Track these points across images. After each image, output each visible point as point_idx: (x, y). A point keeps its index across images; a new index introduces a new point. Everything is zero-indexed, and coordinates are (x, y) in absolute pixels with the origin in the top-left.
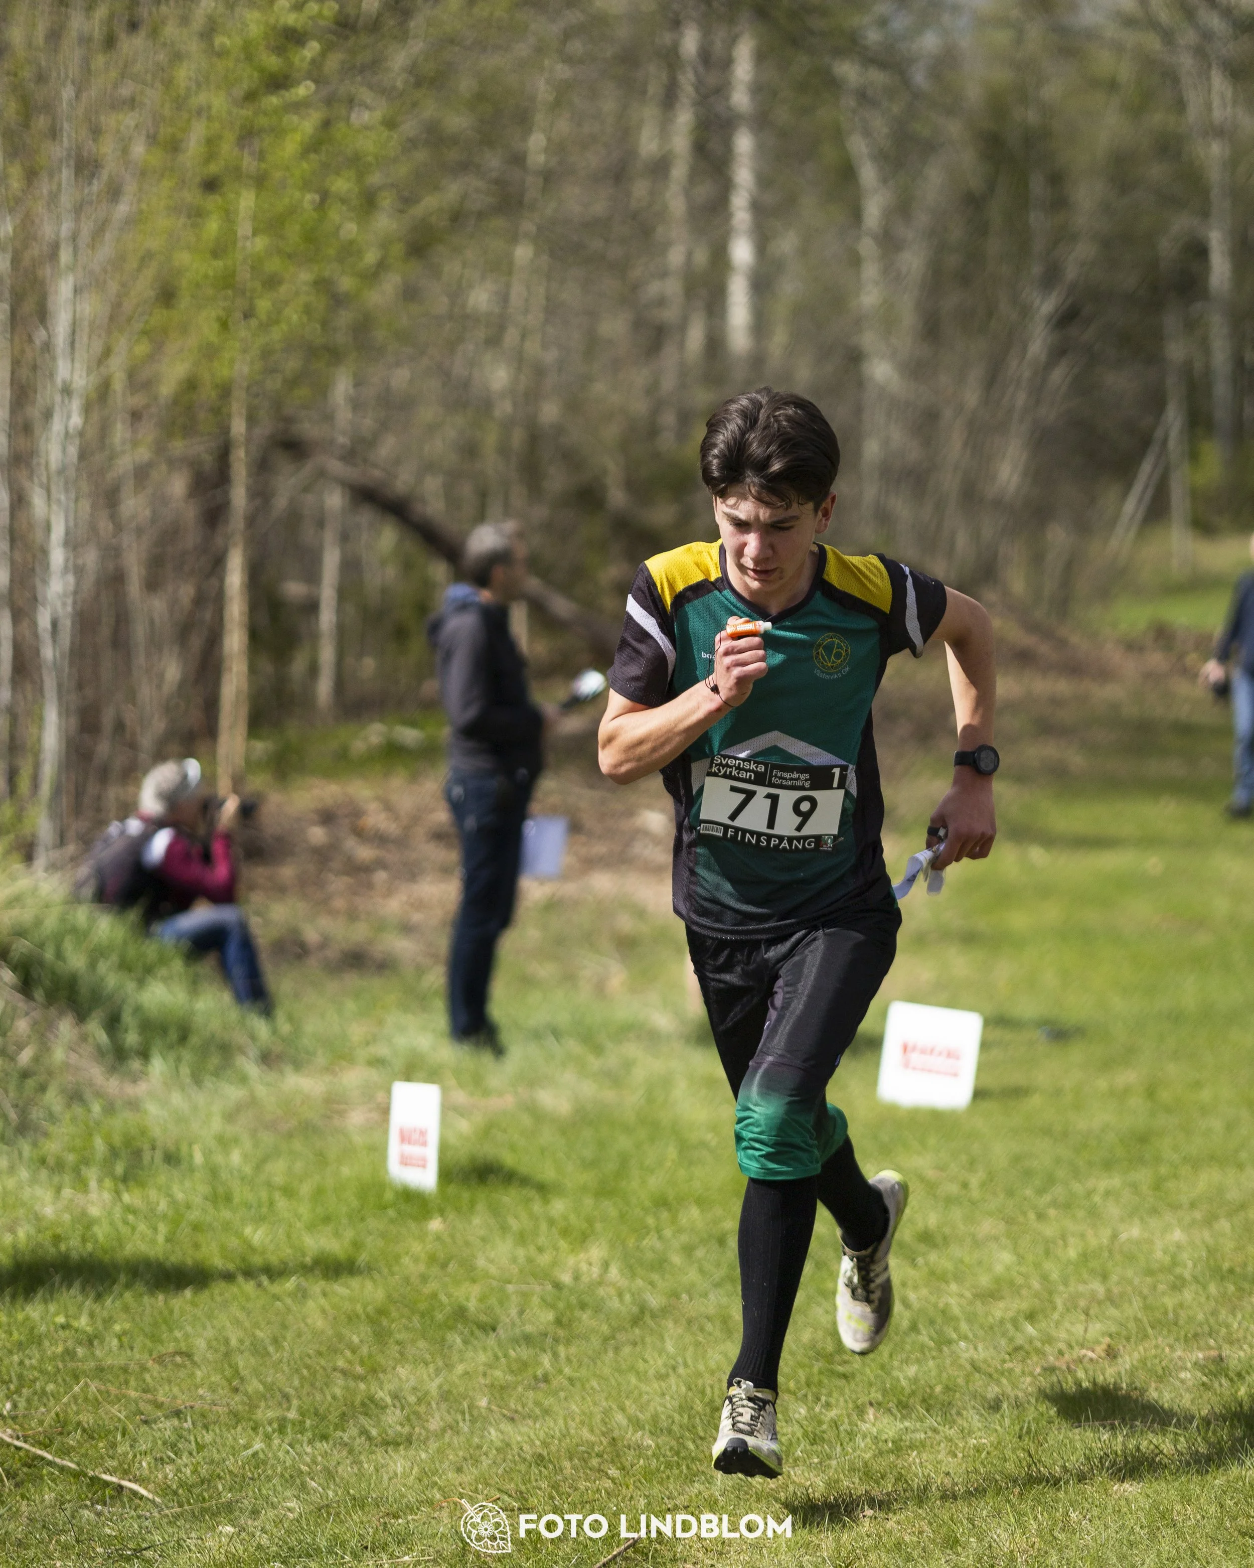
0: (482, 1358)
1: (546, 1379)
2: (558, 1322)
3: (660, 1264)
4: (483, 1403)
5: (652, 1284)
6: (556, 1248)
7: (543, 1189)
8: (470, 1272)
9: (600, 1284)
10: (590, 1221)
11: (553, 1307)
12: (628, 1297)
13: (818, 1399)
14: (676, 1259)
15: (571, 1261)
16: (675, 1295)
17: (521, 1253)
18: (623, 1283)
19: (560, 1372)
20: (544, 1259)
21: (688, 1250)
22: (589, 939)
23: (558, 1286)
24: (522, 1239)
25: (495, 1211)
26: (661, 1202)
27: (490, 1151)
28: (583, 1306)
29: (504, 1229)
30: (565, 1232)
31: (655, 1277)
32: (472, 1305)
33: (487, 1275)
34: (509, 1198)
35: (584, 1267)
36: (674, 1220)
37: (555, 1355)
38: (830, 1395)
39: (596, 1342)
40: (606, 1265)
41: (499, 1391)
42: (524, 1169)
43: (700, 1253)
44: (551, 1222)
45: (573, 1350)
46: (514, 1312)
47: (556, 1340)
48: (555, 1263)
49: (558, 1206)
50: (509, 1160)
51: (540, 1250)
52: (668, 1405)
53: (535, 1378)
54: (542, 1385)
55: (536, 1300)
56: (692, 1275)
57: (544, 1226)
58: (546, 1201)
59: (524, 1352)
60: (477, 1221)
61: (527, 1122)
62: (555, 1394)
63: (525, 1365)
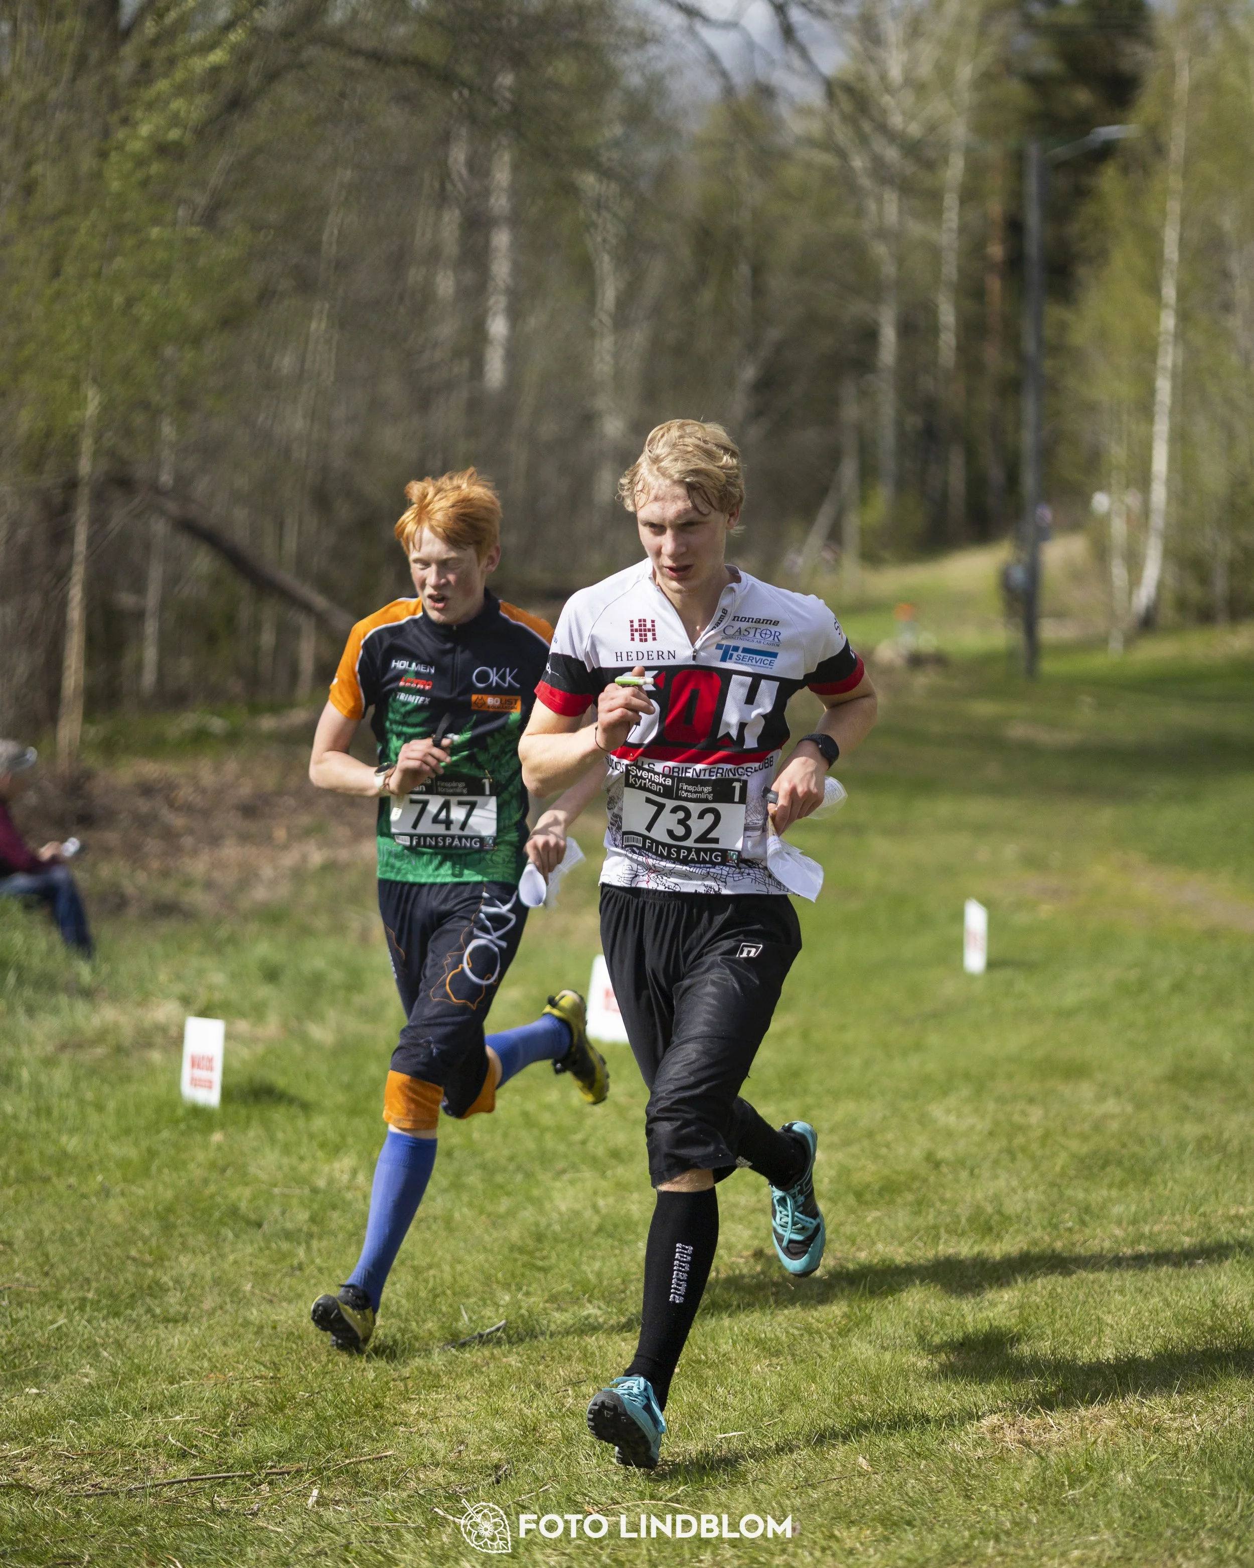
0: (249, 1250)
1: (300, 1267)
2: (313, 1219)
4: (248, 1287)
6: (314, 1157)
7: (306, 1107)
8: (244, 1178)
9: (348, 1188)
10: (343, 1136)
11: (309, 1207)
13: (521, 1289)
15: (326, 1169)
17: (285, 1161)
19: (313, 1262)
20: (304, 1167)
22: (356, 896)
23: (314, 1190)
24: (287, 1149)
25: (267, 1124)
27: (266, 1075)
28: (334, 1207)
29: (273, 1140)
30: (322, 1145)
32: (243, 1206)
33: (257, 1180)
34: (278, 1115)
35: (337, 1174)
37: (309, 1248)
38: (529, 1285)
39: (341, 1237)
40: (354, 1172)
41: (262, 1277)
42: (292, 1091)
44: (311, 1136)
45: (324, 1243)
46: (277, 1211)
47: (310, 1236)
48: (313, 1171)
49: (319, 1123)
50: (280, 1082)
51: (302, 1159)
53: (292, 1267)
54: (298, 1273)
55: (295, 1201)
57: (305, 1140)
58: (308, 1117)
59: (285, 1246)
60: (251, 1133)
61: (298, 1049)
62: (307, 1281)
63: (284, 1256)
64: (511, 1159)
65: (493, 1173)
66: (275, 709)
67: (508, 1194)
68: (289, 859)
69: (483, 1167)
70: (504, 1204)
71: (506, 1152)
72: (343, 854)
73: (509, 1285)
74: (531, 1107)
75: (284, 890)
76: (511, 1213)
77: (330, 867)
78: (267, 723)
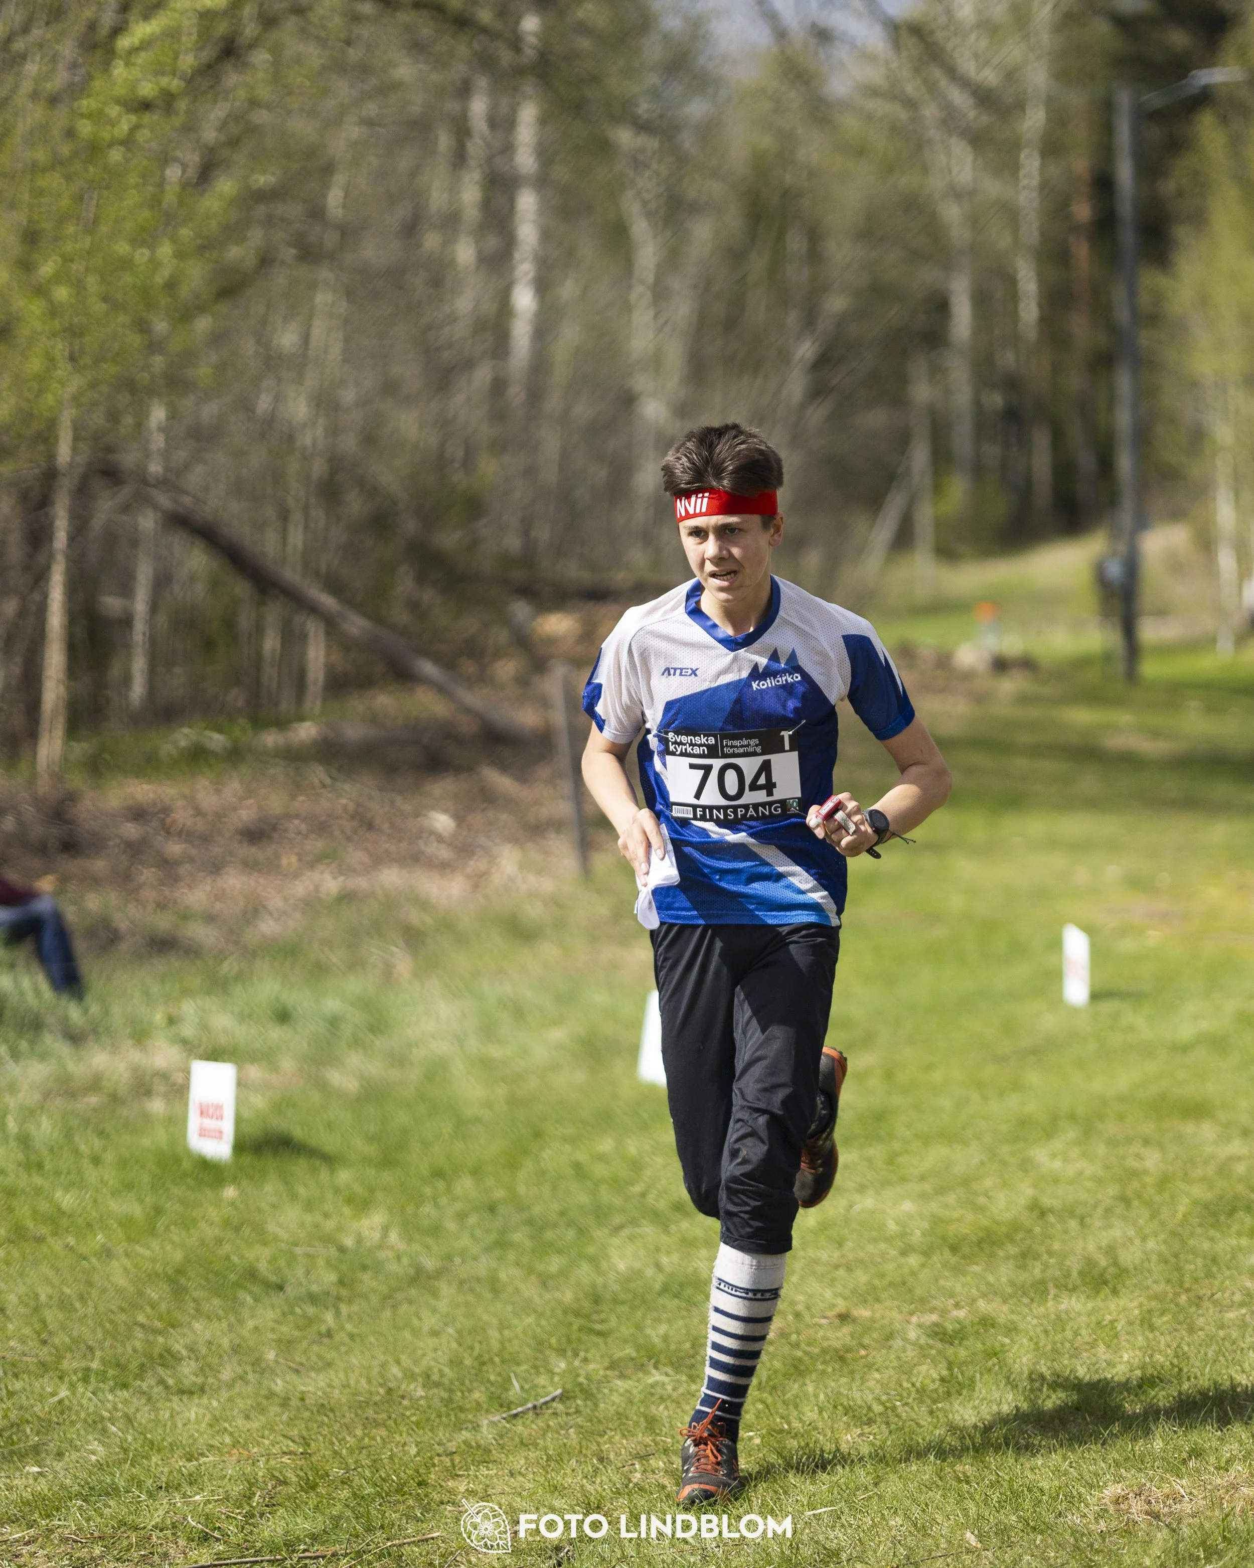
0: (271, 1314)
1: (329, 1334)
2: (341, 1282)
3: (435, 1230)
4: (271, 1356)
5: (428, 1248)
6: (341, 1215)
7: (329, 1160)
8: (262, 1236)
9: (380, 1247)
10: (371, 1190)
11: (336, 1268)
12: (405, 1261)
13: (577, 1355)
14: (451, 1226)
15: (354, 1226)
16: (449, 1258)
17: (308, 1218)
18: (402, 1246)
19: (342, 1328)
20: (330, 1225)
21: (461, 1217)
22: (377, 929)
23: (342, 1250)
24: (309, 1206)
25: (286, 1178)
26: (438, 1174)
27: (280, 1124)
28: (364, 1268)
29: (293, 1196)
30: (349, 1201)
31: (430, 1241)
32: (263, 1267)
33: (276, 1239)
34: (300, 1167)
35: (366, 1233)
36: (449, 1189)
37: (337, 1313)
38: (587, 1351)
39: (374, 1299)
40: (385, 1230)
41: (286, 1345)
42: (312, 1141)
43: (472, 1220)
44: (337, 1191)
45: (355, 1308)
46: (300, 1272)
47: (339, 1298)
48: (340, 1228)
49: (344, 1176)
50: (298, 1133)
51: (326, 1215)
52: (441, 1360)
53: (320, 1334)
54: (326, 1340)
55: (321, 1262)
56: (465, 1241)
57: (329, 1195)
58: (332, 1171)
59: (311, 1310)
60: (268, 1188)
61: (316, 1097)
62: (337, 1348)
63: (310, 1321)
64: (562, 1214)
65: (541, 1229)
66: (282, 724)
67: (560, 1252)
68: (300, 888)
69: (530, 1222)
70: (554, 1264)
71: (556, 1207)
72: (361, 883)
73: (564, 1351)
74: (581, 1156)
75: (295, 923)
76: (563, 1273)
77: (346, 898)
78: (271, 739)
